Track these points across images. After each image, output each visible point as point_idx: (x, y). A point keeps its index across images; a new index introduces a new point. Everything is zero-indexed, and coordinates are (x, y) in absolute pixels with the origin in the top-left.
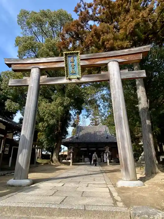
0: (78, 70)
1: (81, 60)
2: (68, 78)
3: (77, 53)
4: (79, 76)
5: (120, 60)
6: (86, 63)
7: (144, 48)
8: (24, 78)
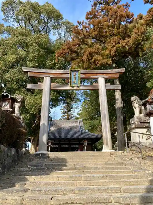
0: (78, 81)
1: (81, 74)
2: (71, 86)
3: (79, 70)
4: (79, 86)
5: (106, 77)
6: (84, 76)
7: (121, 70)
8: (39, 83)
